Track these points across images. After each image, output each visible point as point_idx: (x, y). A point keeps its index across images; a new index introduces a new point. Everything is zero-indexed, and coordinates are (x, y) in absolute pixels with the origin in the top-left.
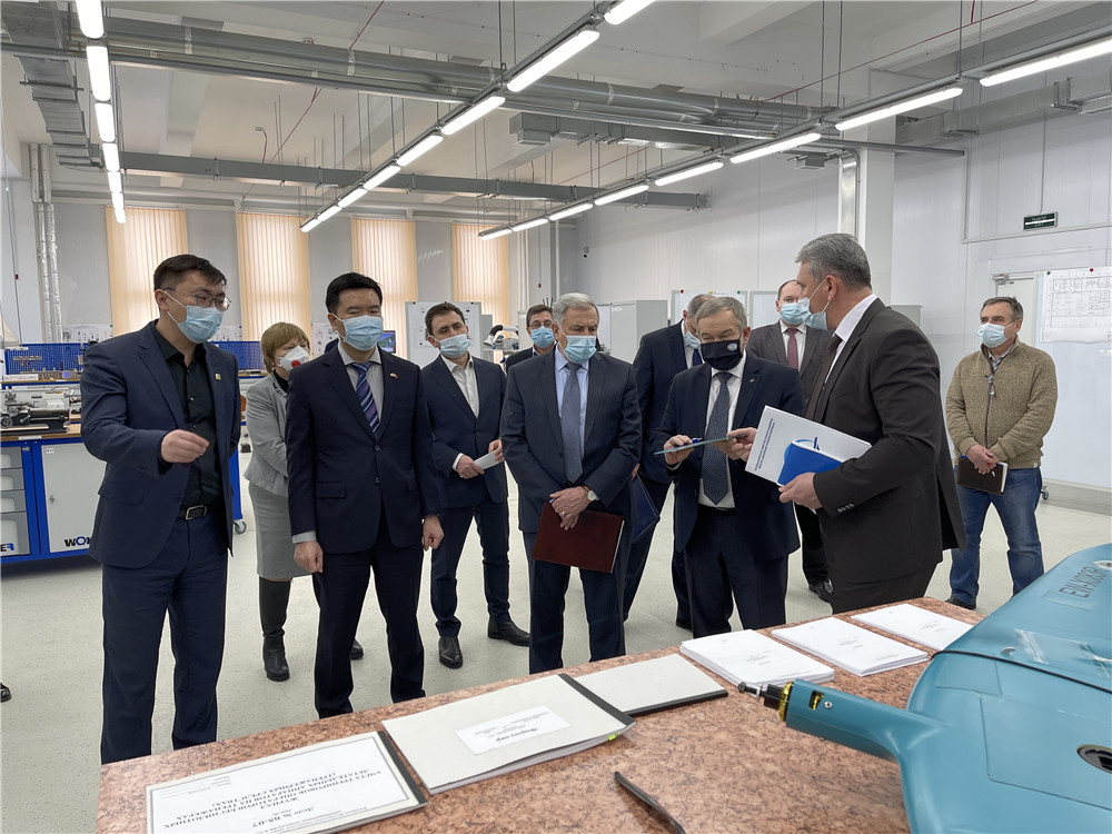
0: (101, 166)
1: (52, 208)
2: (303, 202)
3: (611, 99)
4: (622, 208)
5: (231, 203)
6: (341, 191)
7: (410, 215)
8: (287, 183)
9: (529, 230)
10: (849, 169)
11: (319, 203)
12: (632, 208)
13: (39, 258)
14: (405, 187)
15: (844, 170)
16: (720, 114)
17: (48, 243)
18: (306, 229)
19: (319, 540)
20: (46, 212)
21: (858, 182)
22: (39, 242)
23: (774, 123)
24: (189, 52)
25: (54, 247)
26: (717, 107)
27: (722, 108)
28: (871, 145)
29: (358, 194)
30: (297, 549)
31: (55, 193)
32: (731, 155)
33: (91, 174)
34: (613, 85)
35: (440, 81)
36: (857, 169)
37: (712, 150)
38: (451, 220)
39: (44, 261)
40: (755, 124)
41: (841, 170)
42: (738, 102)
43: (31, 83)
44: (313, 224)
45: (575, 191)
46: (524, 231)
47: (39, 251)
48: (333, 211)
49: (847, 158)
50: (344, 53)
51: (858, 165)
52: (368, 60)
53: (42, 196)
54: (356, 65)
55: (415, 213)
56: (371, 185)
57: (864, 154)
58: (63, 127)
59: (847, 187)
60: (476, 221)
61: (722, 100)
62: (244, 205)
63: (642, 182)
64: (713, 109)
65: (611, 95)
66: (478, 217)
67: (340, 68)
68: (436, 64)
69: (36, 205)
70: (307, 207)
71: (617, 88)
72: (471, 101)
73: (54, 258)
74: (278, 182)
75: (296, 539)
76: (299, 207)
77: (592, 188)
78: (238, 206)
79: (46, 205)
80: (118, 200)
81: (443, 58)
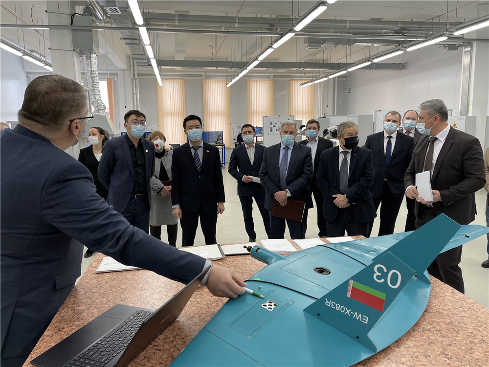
0: (151, 65)
1: (138, 81)
2: (228, 74)
3: (348, 27)
4: (363, 71)
5: (201, 76)
6: (240, 70)
7: (271, 77)
8: (218, 68)
9: (323, 81)
10: (468, 51)
11: (233, 74)
12: (367, 71)
13: (133, 100)
14: (266, 67)
15: (465, 52)
16: (402, 29)
17: (136, 94)
18: (229, 85)
19: (181, 208)
20: (136, 82)
21: (471, 57)
22: (133, 94)
23: (430, 31)
24: (177, 24)
25: (138, 95)
26: (400, 26)
27: (402, 26)
28: (477, 40)
29: (245, 72)
30: (173, 211)
31: (139, 75)
32: (407, 47)
33: (148, 68)
34: (349, 21)
35: (273, 26)
36: (471, 52)
37: (399, 45)
38: (289, 79)
39: (135, 101)
40: (420, 32)
41: (463, 52)
42: (412, 23)
43: (124, 39)
44: (231, 84)
45: (340, 65)
46: (321, 82)
47: (133, 97)
48: (237, 79)
49: (466, 46)
50: (234, 18)
51: (472, 50)
52: (244, 20)
53: (134, 76)
54: (238, 23)
55: (274, 76)
56: (250, 67)
57: (475, 44)
58: (137, 53)
59: (466, 60)
60: (299, 78)
61: (403, 22)
62: (206, 76)
63: (367, 61)
64: (398, 27)
65: (348, 25)
66: (300, 77)
67: (232, 25)
68: (272, 19)
69: (132, 79)
70: (229, 76)
71: (351, 22)
72: (282, 35)
73: (138, 99)
74: (216, 68)
75: (173, 207)
76: (226, 76)
77: (347, 63)
78: (204, 77)
79: (136, 79)
80: (158, 77)
81: (274, 16)
